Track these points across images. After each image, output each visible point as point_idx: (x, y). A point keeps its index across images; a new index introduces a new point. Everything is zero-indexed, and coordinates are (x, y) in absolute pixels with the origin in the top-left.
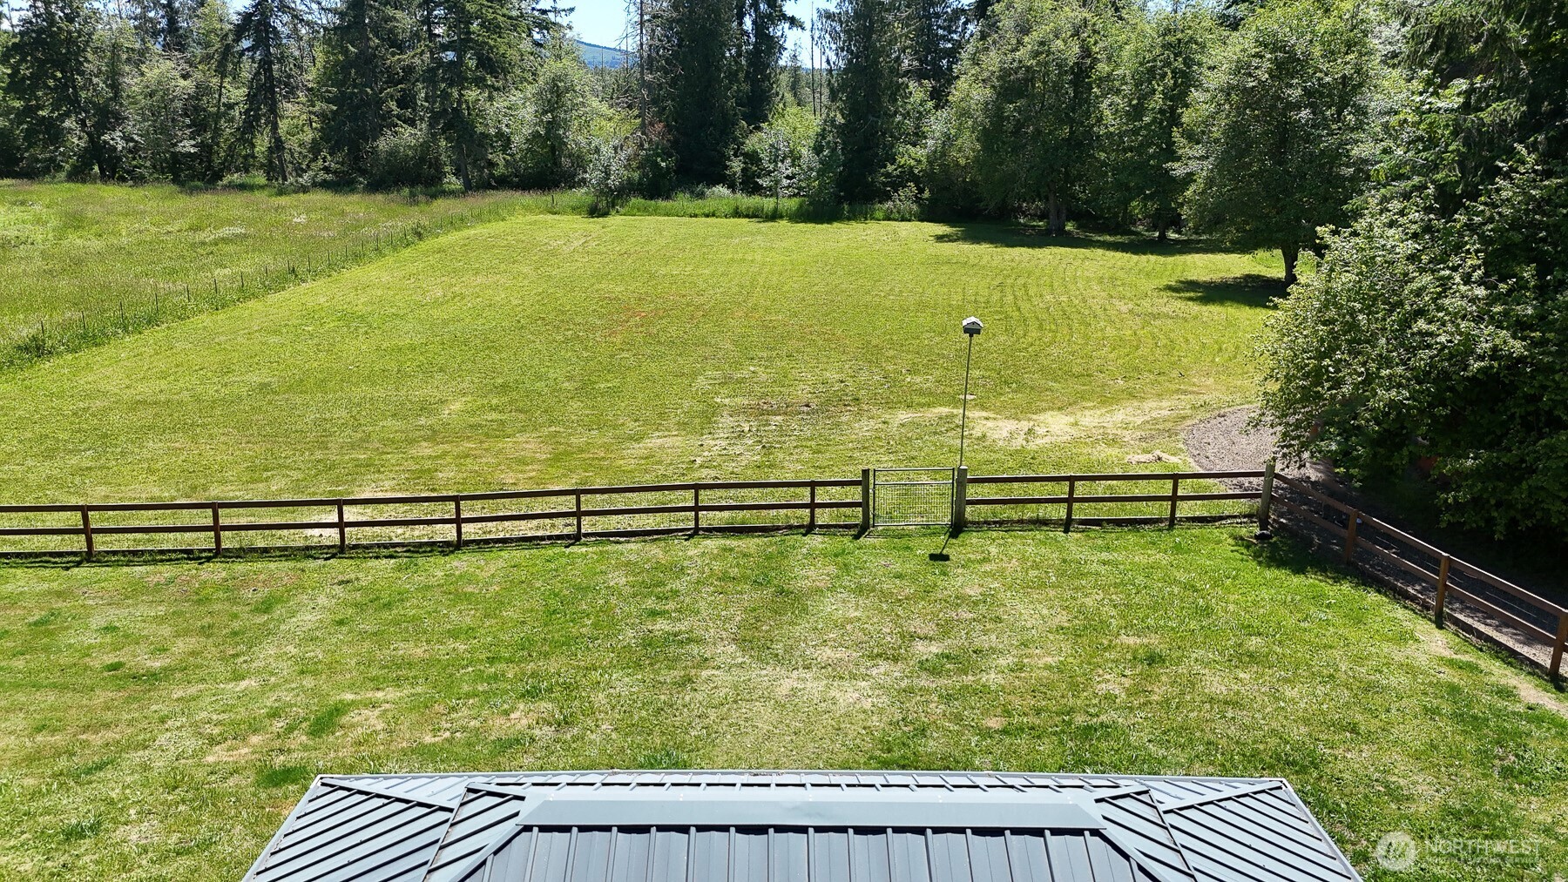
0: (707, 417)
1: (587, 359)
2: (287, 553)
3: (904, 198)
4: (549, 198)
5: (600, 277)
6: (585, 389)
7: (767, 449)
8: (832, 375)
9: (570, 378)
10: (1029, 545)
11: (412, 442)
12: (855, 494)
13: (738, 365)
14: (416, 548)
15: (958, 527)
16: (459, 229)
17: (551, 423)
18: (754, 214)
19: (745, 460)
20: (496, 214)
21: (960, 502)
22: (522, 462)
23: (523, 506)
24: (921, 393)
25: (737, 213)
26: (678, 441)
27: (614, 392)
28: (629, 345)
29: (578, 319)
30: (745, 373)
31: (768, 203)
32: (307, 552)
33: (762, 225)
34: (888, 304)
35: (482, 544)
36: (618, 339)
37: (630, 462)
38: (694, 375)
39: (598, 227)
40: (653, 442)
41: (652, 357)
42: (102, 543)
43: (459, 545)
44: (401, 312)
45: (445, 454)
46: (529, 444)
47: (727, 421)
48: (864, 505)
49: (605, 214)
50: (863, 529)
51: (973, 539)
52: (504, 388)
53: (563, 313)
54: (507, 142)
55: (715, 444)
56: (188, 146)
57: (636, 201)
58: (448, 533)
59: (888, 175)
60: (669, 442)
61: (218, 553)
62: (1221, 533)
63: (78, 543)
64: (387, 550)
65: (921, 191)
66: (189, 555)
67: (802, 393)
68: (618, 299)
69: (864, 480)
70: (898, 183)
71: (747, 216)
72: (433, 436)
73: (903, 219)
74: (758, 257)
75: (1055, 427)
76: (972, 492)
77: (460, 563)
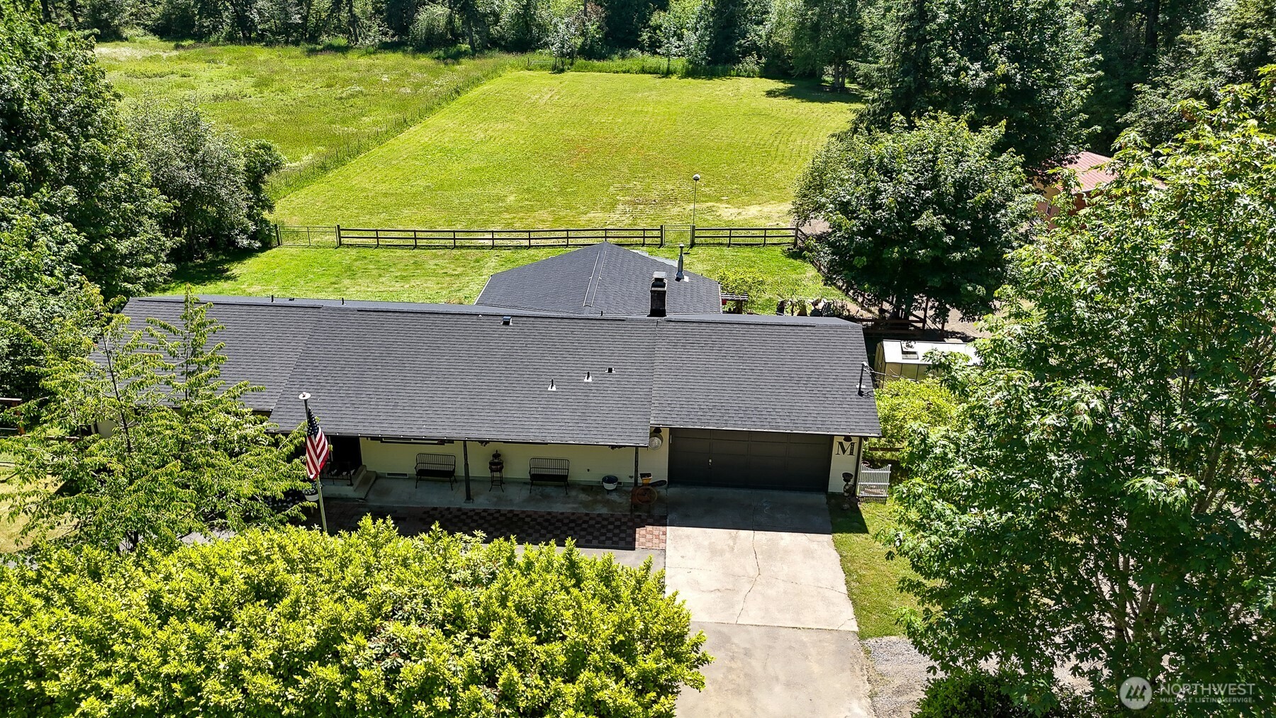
0: (613, 206)
1: (562, 176)
2: (477, 248)
3: (750, 63)
4: (526, 59)
5: (562, 125)
6: (562, 192)
7: (635, 219)
8: (669, 187)
9: (555, 186)
10: (714, 251)
11: (501, 212)
12: (656, 233)
13: (628, 181)
14: (516, 247)
15: (693, 245)
16: (477, 86)
17: (551, 206)
18: (654, 71)
19: (626, 221)
20: (495, 72)
21: (693, 237)
22: (543, 221)
23: (547, 235)
24: (705, 196)
25: (643, 71)
26: (601, 215)
27: (574, 193)
28: (580, 169)
29: (555, 154)
30: (631, 185)
31: (663, 62)
32: (482, 247)
33: (658, 80)
34: (712, 144)
35: (537, 247)
36: (574, 166)
37: (582, 221)
38: (609, 186)
39: (557, 82)
40: (591, 215)
41: (590, 176)
42: (420, 243)
43: (530, 247)
44: (468, 147)
45: (514, 218)
46: (544, 214)
47: (621, 207)
48: (661, 237)
49: (562, 71)
50: (661, 245)
51: (695, 249)
52: (528, 191)
53: (547, 149)
54: (497, 16)
55: (615, 216)
56: (296, 19)
57: (580, 61)
58: (526, 243)
59: (740, 46)
60: (598, 215)
61: (455, 247)
62: (778, 249)
63: (412, 242)
64: (507, 248)
65: (760, 58)
66: (446, 247)
67: (654, 195)
68: (572, 140)
69: (661, 230)
70: (746, 52)
71: (650, 73)
72: (507, 210)
73: (748, 76)
74: (651, 109)
75: (753, 210)
76: (697, 234)
77: (532, 252)
